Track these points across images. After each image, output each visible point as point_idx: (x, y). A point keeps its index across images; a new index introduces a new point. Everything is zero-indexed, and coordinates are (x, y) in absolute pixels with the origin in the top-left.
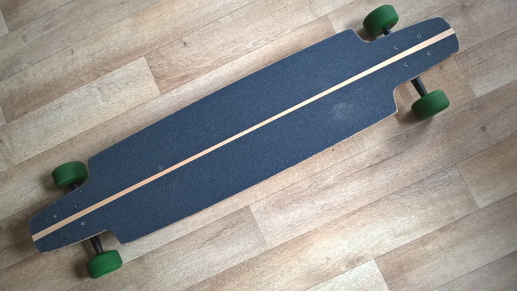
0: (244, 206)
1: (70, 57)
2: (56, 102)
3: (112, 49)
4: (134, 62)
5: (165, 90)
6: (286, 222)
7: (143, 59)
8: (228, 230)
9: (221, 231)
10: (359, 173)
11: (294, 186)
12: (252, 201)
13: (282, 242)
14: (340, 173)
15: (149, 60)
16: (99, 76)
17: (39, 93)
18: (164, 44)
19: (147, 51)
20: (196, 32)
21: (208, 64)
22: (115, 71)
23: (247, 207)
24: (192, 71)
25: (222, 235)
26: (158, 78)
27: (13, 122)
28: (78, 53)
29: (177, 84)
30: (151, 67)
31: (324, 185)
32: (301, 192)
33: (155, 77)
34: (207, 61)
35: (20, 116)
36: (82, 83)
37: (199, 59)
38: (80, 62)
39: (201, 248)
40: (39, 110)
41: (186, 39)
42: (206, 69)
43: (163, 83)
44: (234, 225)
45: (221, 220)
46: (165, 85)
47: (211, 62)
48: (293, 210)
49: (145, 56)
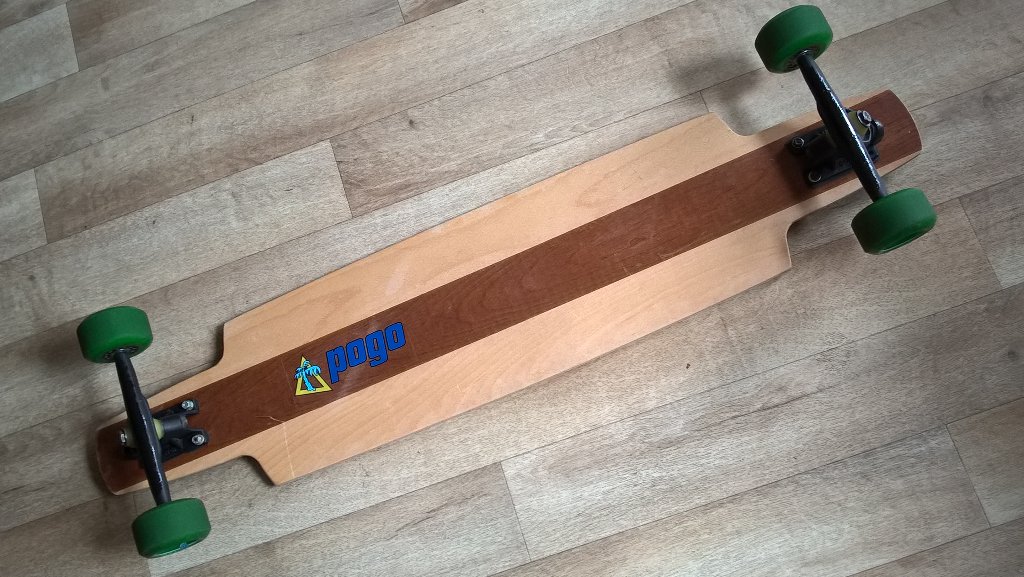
0: (491, 462)
1: (185, 129)
2: (148, 212)
3: (269, 120)
4: (309, 149)
5: (360, 209)
6: (575, 507)
7: (326, 145)
8: (452, 508)
9: (438, 509)
10: (738, 420)
11: (600, 432)
12: (508, 453)
13: (562, 549)
14: (698, 415)
15: (338, 148)
16: (237, 171)
17: (117, 192)
18: (370, 120)
19: (337, 131)
20: (436, 102)
21: (453, 166)
22: (270, 163)
23: (497, 466)
24: (418, 178)
25: (440, 518)
26: (350, 184)
27: (60, 242)
28: (203, 122)
29: (386, 199)
30: (339, 162)
31: (661, 437)
32: (612, 447)
33: (345, 182)
34: (449, 160)
35: (76, 231)
36: (202, 180)
37: (436, 154)
38: (204, 138)
39: (393, 540)
40: (112, 224)
41: (414, 114)
42: (446, 175)
43: (359, 196)
44: (465, 500)
45: (439, 486)
46: (362, 200)
47: (459, 162)
48: (592, 482)
49: (332, 140)
